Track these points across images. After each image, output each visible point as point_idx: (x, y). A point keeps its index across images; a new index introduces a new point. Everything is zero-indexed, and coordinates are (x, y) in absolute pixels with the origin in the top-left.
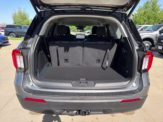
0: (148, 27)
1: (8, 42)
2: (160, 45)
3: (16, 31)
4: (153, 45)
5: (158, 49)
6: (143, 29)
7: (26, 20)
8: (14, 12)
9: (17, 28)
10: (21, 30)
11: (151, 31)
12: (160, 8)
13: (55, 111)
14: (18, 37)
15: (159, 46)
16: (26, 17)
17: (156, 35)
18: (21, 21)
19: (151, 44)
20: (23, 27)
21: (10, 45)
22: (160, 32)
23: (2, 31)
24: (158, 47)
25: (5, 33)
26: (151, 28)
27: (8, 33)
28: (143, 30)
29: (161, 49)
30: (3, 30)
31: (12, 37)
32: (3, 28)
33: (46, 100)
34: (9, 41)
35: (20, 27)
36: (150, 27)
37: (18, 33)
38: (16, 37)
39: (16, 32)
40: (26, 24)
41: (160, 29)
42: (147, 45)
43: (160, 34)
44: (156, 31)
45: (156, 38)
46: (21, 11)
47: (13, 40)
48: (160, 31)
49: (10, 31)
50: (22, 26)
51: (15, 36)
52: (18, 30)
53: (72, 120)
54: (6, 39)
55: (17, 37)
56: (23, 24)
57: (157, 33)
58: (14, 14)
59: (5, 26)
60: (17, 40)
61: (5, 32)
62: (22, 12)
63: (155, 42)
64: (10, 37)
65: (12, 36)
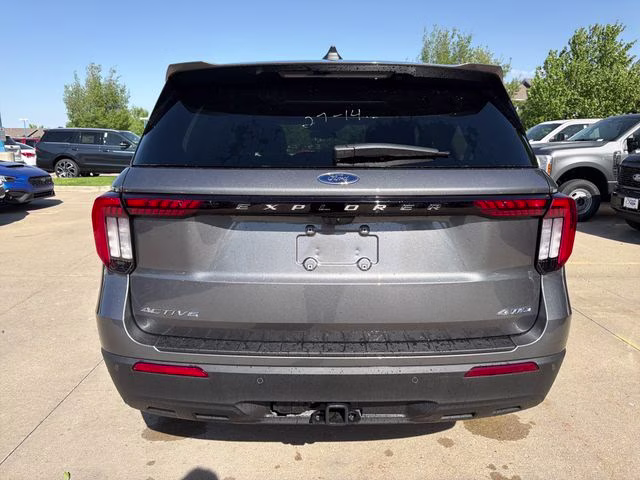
0: (585, 127)
1: (51, 193)
2: (632, 194)
3: (79, 151)
4: (604, 196)
5: (625, 208)
6: (566, 136)
7: (118, 112)
8: (71, 82)
9: (85, 139)
10: (98, 149)
11: (596, 140)
12: (630, 53)
13: (239, 407)
14: (89, 175)
15: (626, 199)
16: (116, 102)
17: (616, 156)
18: (99, 114)
19: (597, 192)
20: (106, 135)
21: (58, 202)
22: (631, 145)
23: (29, 155)
24: (623, 200)
25: (37, 161)
26: (597, 131)
27: (50, 159)
28: (563, 139)
29: (636, 207)
30: (33, 151)
31: (64, 174)
32: (30, 142)
33: (206, 368)
34: (56, 188)
35: (97, 137)
36: (590, 127)
37: (87, 160)
38: (78, 176)
39: (80, 155)
40: (118, 126)
41: (630, 134)
42: (580, 194)
43: (630, 150)
44: (614, 139)
45: (616, 166)
46: (99, 78)
47: (70, 184)
48: (629, 141)
49: (59, 152)
50: (103, 134)
51: (75, 170)
52: (87, 147)
53: (298, 458)
54: (43, 180)
55: (83, 175)
56: (105, 127)
57: (618, 147)
58: (71, 89)
59: (41, 134)
60: (83, 184)
61: (38, 156)
62: (102, 81)
63: (613, 182)
64: (58, 174)
65: (66, 170)
